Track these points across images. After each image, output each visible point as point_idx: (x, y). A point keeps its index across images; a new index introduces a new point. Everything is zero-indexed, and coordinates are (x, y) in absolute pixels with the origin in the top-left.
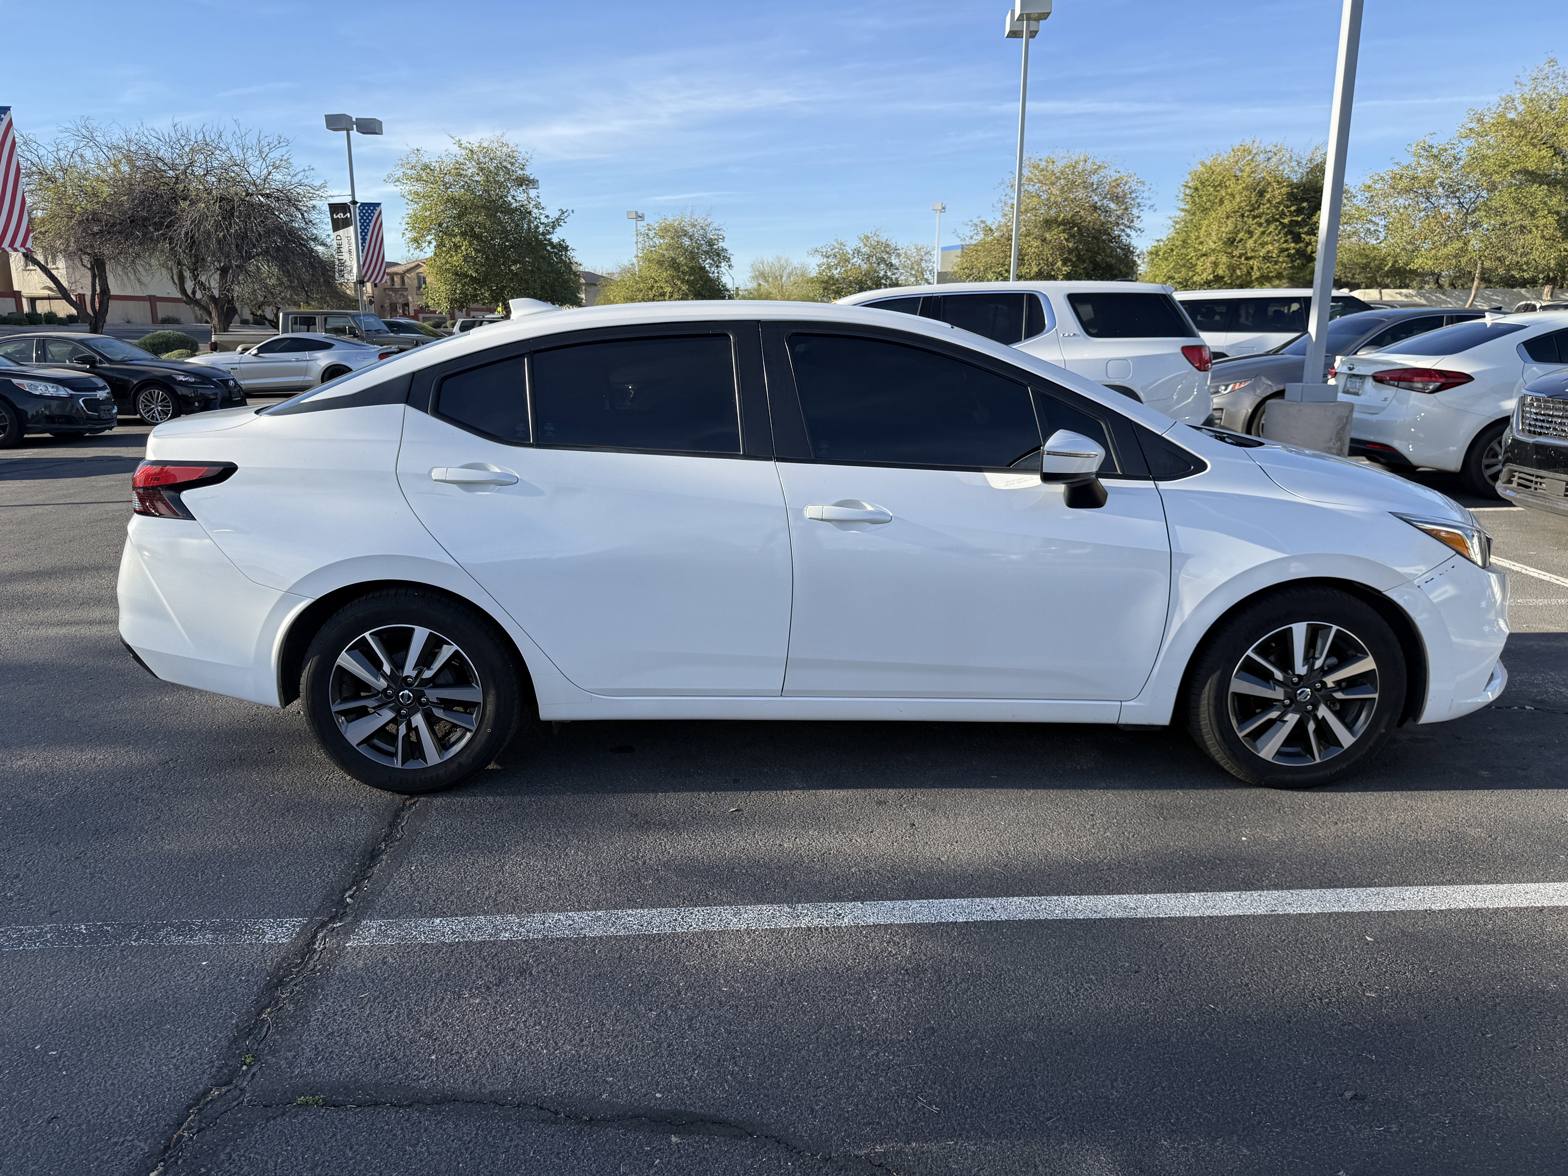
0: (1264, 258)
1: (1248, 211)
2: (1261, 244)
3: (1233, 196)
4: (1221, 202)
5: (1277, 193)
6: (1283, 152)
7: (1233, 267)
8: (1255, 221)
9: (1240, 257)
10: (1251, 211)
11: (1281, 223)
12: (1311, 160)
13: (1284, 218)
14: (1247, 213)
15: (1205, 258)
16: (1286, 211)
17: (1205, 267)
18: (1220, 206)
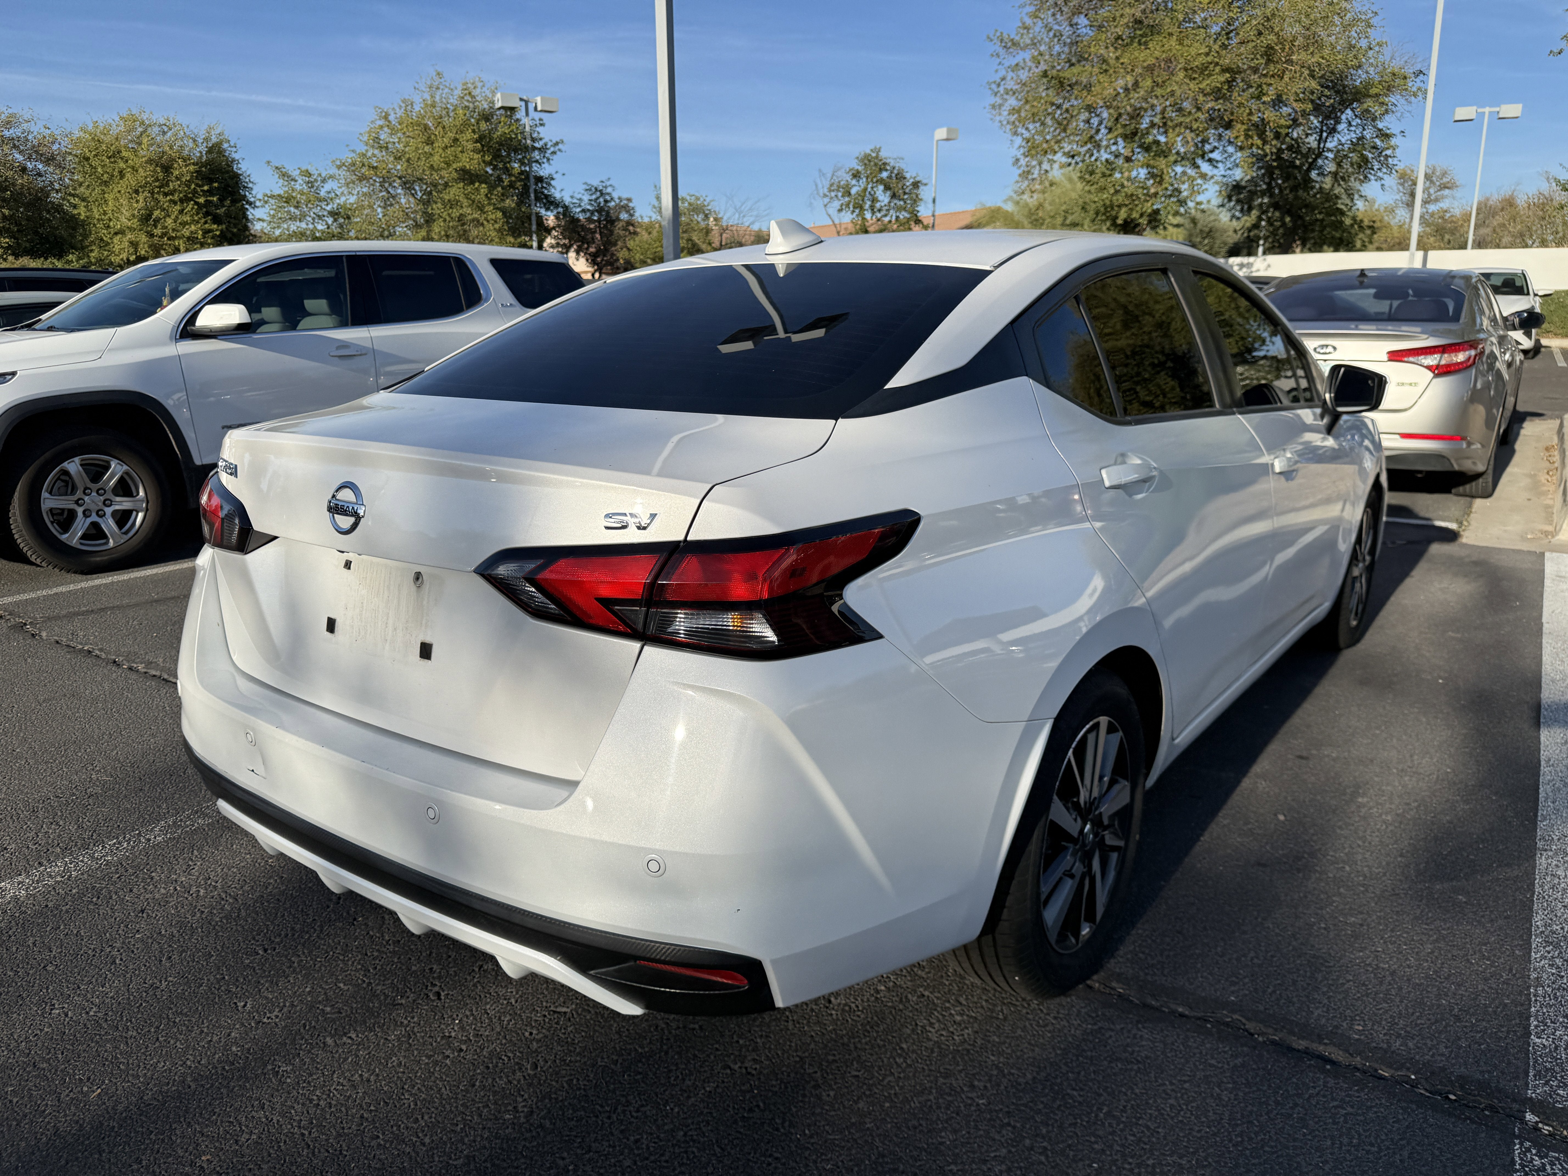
0: (188, 238)
1: (157, 187)
2: (180, 224)
3: (135, 169)
4: (122, 174)
5: (183, 171)
6: (178, 128)
7: (155, 247)
8: (168, 198)
9: (161, 237)
10: (160, 187)
11: (196, 203)
12: (206, 140)
13: (197, 198)
14: (156, 190)
15: (120, 236)
16: (199, 189)
17: (122, 246)
18: (121, 179)
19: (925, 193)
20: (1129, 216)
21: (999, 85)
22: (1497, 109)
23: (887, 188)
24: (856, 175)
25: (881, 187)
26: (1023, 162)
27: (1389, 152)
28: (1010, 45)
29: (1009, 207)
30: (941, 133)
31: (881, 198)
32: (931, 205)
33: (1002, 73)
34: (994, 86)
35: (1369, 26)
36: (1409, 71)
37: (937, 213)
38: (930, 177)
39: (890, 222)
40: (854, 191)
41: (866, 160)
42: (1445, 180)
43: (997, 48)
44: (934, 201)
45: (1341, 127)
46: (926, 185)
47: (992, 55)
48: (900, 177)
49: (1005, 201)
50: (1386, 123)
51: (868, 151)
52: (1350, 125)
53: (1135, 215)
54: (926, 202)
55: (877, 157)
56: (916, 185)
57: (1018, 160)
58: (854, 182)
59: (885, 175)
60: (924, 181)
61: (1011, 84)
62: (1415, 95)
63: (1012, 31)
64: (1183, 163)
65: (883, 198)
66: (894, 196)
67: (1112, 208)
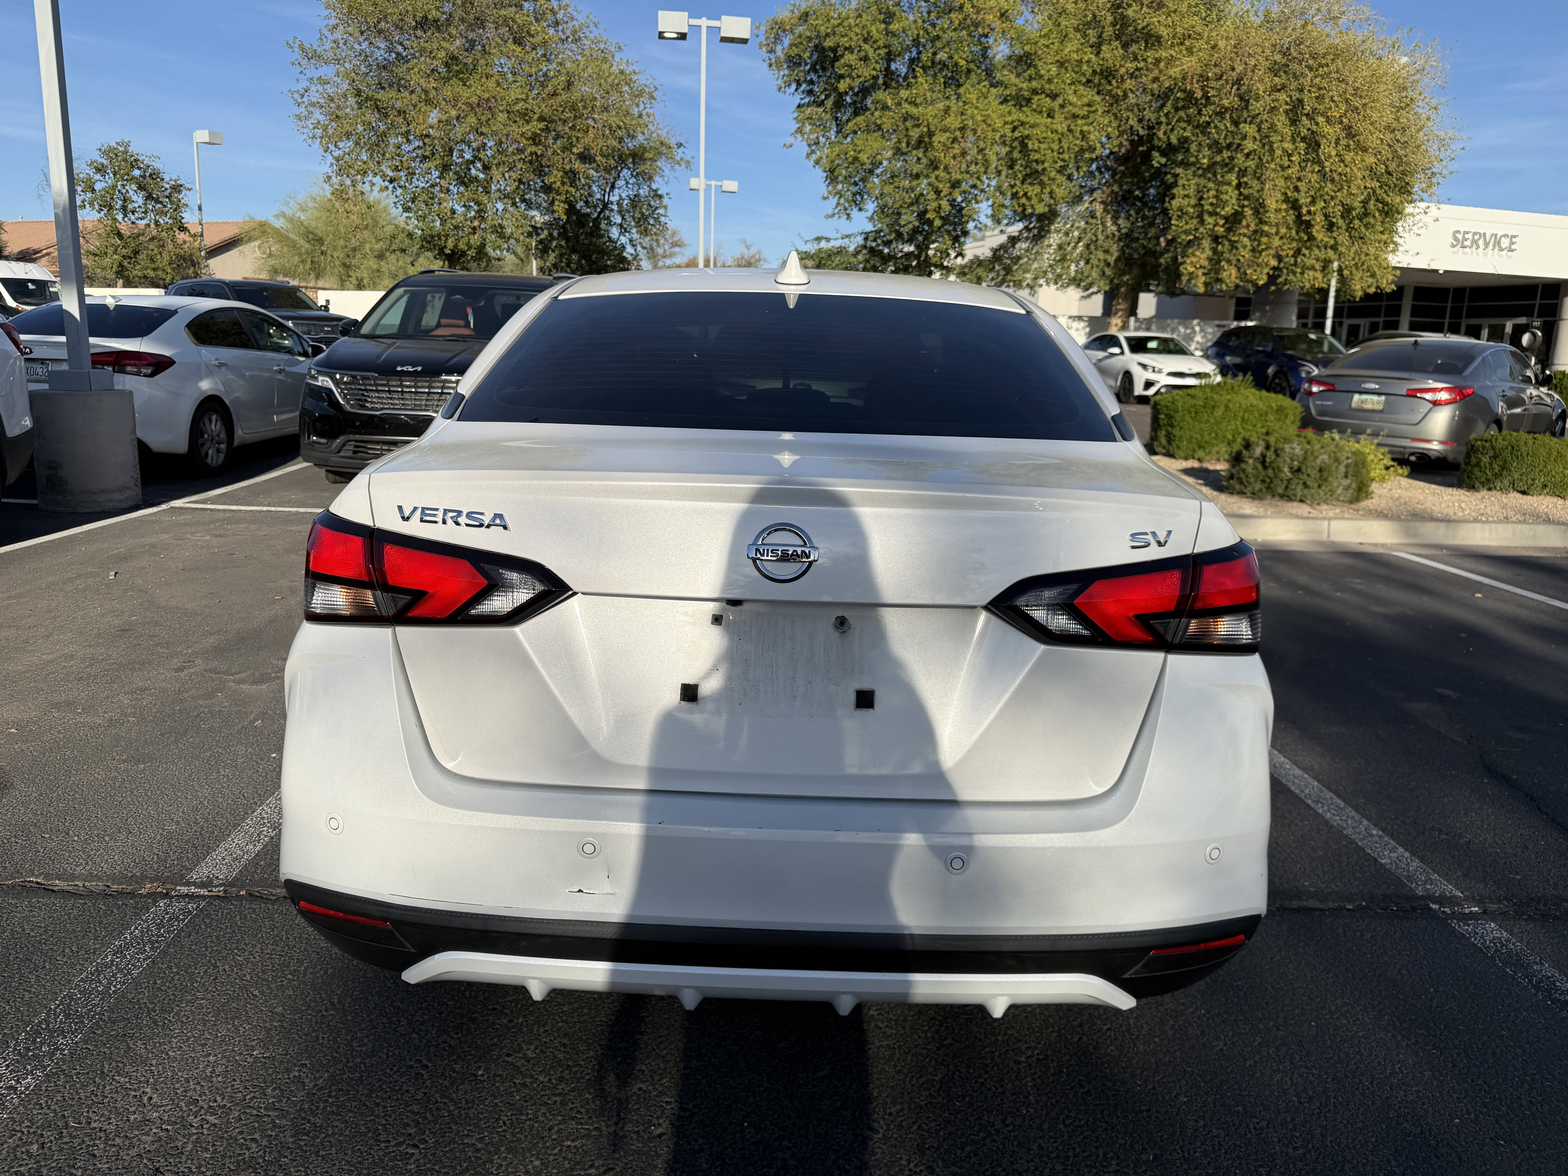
19: (189, 198)
20: (456, 246)
21: (302, 96)
22: (719, 183)
23: (141, 188)
24: (100, 170)
25: (134, 187)
26: (334, 180)
27: (661, 211)
28: (311, 56)
29: (278, 223)
30: (202, 136)
31: (135, 198)
32: (197, 212)
33: (305, 84)
34: (296, 96)
35: (653, 98)
36: (673, 142)
37: (204, 221)
38: (194, 182)
39: (148, 225)
40: (98, 186)
41: (111, 153)
42: (676, 239)
43: (297, 55)
44: (200, 209)
45: (620, 183)
46: (190, 190)
47: (293, 64)
48: (155, 176)
49: (277, 216)
50: (658, 183)
51: (113, 144)
52: (627, 183)
53: (462, 246)
54: (192, 209)
55: (126, 152)
56: (177, 188)
57: (329, 178)
58: (98, 177)
59: (137, 173)
60: (187, 186)
61: (315, 97)
62: (679, 164)
63: (311, 41)
64: (506, 200)
65: (138, 199)
66: (149, 197)
67: (440, 239)
